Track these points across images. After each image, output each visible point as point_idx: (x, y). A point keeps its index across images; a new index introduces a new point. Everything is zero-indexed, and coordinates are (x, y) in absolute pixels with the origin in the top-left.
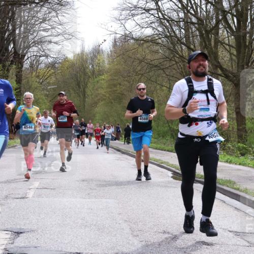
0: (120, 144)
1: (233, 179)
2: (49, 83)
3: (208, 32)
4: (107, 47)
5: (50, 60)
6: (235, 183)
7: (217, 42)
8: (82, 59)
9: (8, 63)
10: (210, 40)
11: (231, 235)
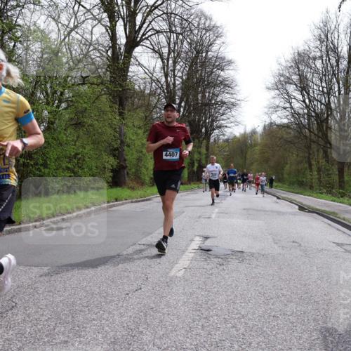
0: (267, 188)
1: (336, 211)
2: (225, 151)
3: (322, 122)
4: (260, 130)
5: (226, 137)
6: (337, 214)
7: (327, 127)
8: (244, 136)
9: (201, 139)
10: (323, 127)
11: (335, 245)
